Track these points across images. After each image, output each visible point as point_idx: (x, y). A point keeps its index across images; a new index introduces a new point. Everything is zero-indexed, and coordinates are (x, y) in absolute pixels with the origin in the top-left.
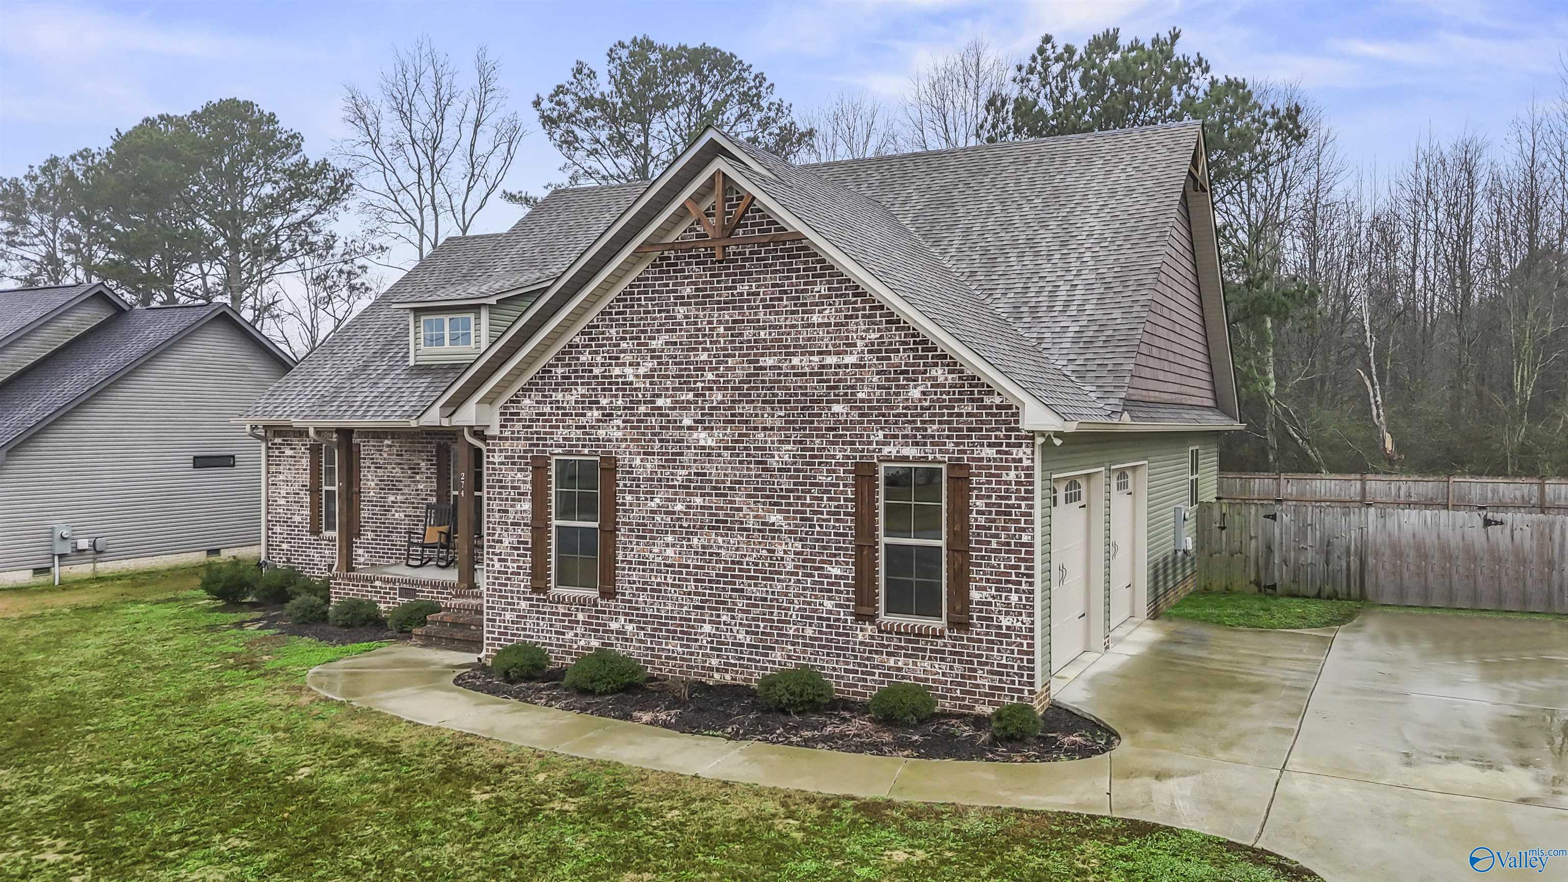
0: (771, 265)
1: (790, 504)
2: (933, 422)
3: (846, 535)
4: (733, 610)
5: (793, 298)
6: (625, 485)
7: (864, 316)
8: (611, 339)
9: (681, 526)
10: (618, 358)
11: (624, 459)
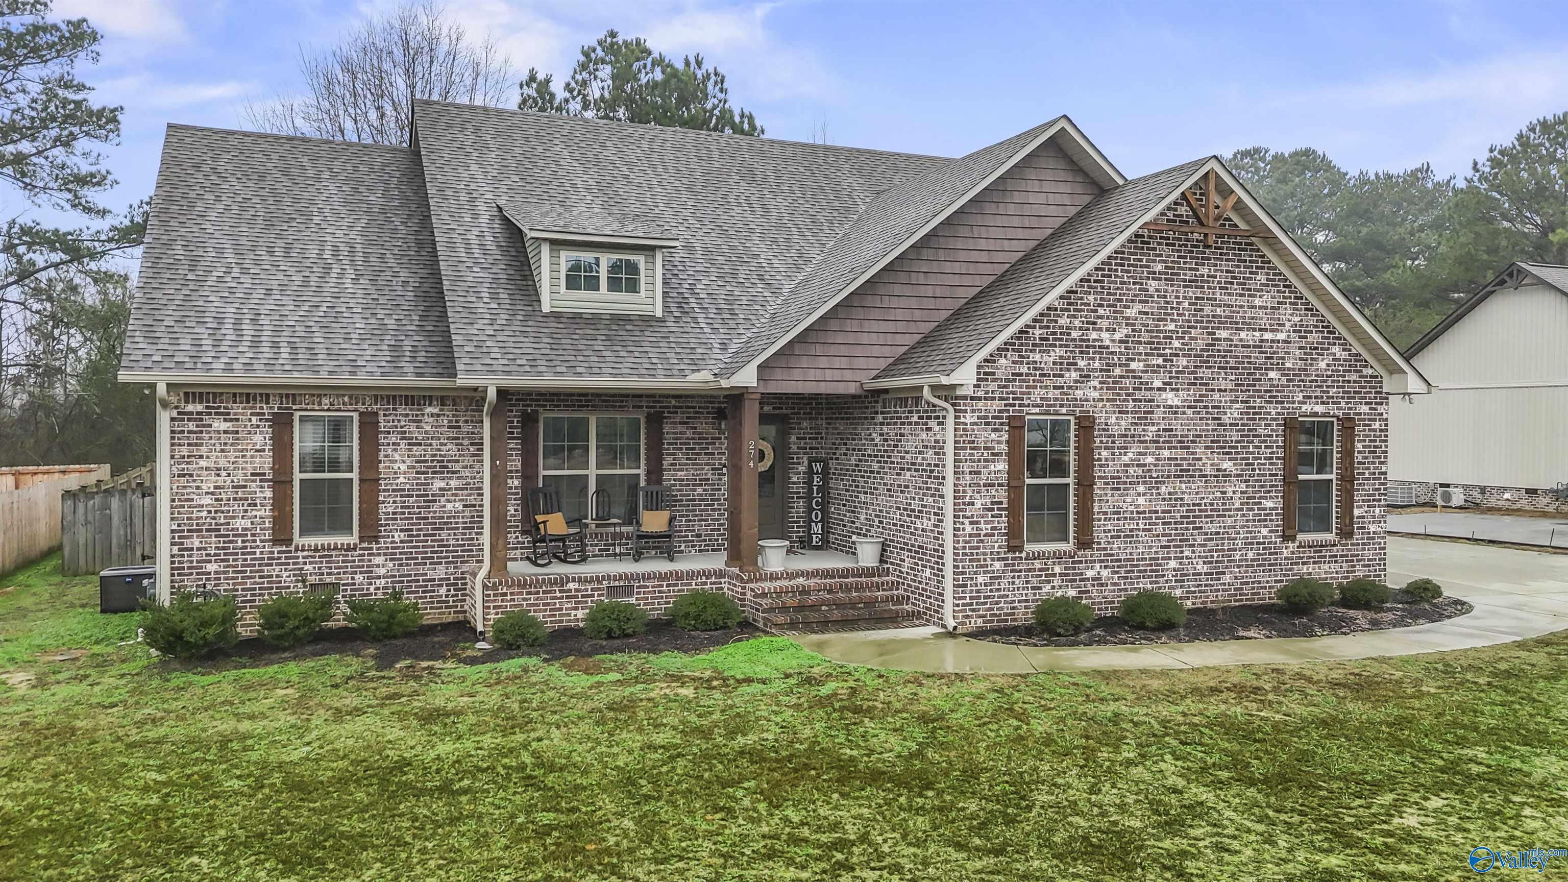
0: (1225, 254)
1: (1237, 453)
2: (1333, 387)
3: (1277, 475)
4: (1193, 546)
5: (1241, 284)
6: (1101, 442)
7: (1290, 303)
8: (1089, 305)
9: (1151, 477)
10: (1095, 323)
11: (1101, 417)
